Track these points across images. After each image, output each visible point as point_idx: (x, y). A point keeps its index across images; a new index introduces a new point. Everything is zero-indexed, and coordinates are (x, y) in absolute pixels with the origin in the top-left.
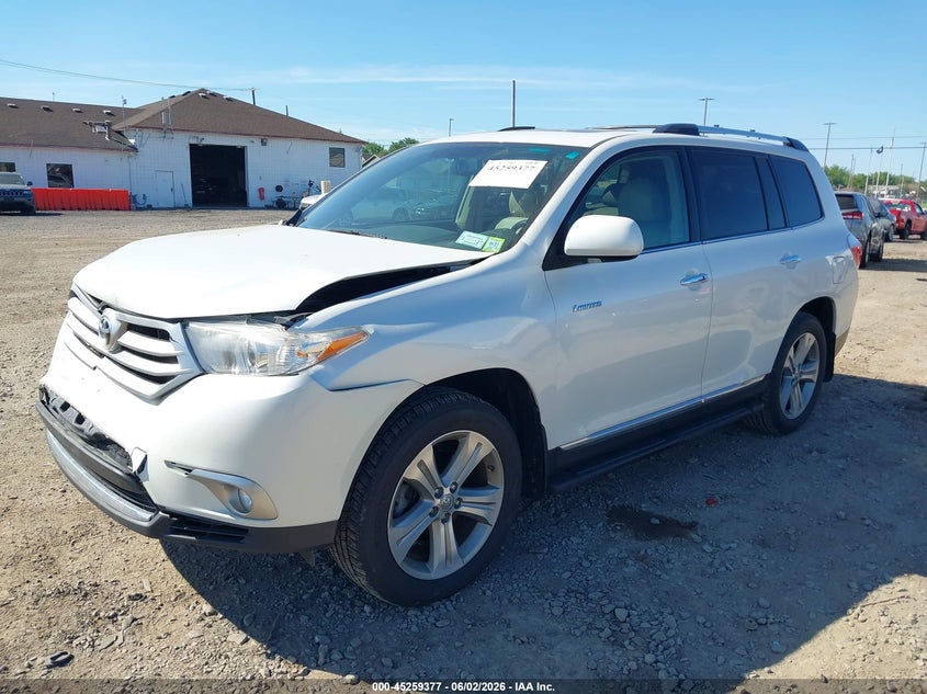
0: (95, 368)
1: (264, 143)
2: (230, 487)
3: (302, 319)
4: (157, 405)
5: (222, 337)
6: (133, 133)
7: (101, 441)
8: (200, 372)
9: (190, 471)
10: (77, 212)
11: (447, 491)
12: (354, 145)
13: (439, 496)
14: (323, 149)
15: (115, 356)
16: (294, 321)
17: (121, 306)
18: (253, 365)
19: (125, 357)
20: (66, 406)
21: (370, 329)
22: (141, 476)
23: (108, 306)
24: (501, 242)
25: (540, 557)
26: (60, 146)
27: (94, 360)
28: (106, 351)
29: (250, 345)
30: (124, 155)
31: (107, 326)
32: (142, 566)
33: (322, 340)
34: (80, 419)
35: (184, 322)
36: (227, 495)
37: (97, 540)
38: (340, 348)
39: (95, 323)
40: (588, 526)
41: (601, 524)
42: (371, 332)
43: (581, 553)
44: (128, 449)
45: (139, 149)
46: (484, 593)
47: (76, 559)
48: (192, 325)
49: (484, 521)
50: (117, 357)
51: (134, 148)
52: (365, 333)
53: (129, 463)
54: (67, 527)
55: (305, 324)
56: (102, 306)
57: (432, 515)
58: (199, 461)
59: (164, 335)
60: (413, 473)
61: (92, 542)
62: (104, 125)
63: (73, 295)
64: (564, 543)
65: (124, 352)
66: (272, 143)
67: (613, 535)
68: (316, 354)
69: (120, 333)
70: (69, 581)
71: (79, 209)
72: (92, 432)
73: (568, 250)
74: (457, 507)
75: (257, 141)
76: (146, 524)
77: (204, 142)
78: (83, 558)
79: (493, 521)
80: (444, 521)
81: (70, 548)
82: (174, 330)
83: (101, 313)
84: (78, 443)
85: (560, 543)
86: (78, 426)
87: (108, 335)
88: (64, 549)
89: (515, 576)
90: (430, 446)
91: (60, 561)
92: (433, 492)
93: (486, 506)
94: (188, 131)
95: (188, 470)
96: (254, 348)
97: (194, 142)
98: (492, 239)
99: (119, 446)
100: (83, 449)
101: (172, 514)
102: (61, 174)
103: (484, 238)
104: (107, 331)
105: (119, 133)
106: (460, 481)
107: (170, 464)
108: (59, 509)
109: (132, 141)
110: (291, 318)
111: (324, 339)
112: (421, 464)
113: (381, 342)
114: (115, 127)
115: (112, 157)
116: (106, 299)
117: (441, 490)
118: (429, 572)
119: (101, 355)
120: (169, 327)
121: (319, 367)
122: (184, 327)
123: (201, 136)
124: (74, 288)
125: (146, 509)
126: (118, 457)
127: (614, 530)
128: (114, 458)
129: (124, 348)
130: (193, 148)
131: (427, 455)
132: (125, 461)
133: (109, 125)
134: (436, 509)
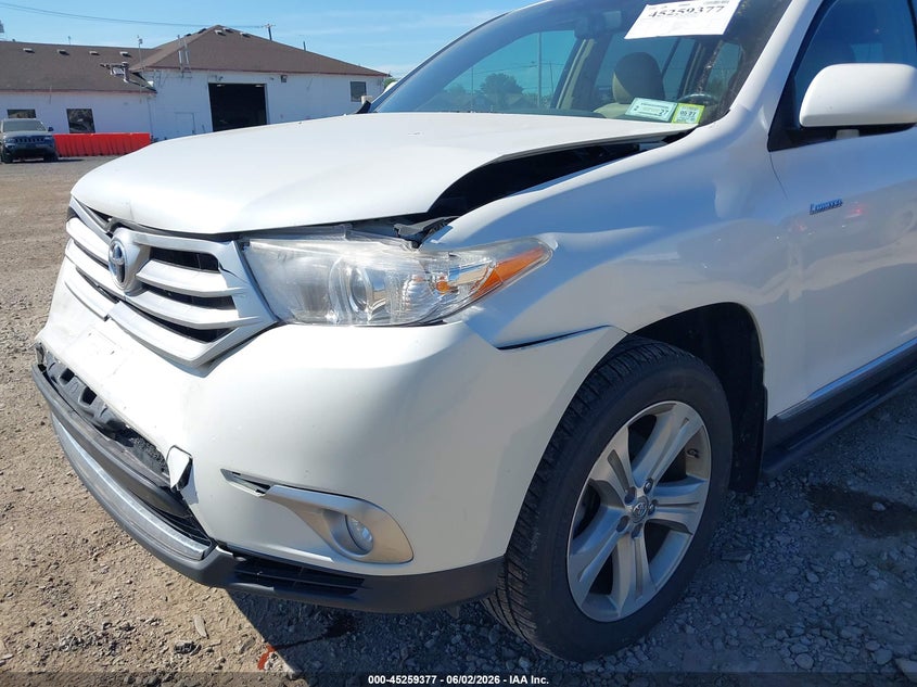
0: (106, 318)
1: (283, 80)
2: (331, 514)
3: (440, 227)
4: (204, 375)
5: (304, 260)
6: (151, 74)
7: (119, 432)
8: (272, 322)
9: (267, 487)
10: (99, 157)
11: (640, 493)
12: (375, 79)
13: (630, 499)
14: (345, 83)
15: (134, 300)
16: (426, 232)
17: (138, 221)
18: (362, 307)
19: (149, 301)
20: (68, 375)
21: (551, 240)
22: (184, 492)
23: (119, 225)
24: (699, 110)
25: (743, 568)
26: (80, 90)
27: (106, 306)
28: (121, 293)
29: (355, 274)
30: (143, 97)
31: (120, 253)
32: (191, 593)
33: (479, 263)
34: (89, 396)
35: (241, 239)
36: (326, 526)
37: (127, 551)
38: (509, 276)
39: (104, 251)
40: (792, 517)
41: (806, 514)
42: (554, 246)
43: (799, 560)
44: (163, 448)
45: (158, 90)
46: (682, 629)
47: (100, 583)
48: (255, 244)
49: (683, 528)
50: (139, 300)
51: (153, 90)
52: (545, 249)
53: (164, 468)
54: (88, 532)
55: (447, 236)
56: (112, 224)
57: (620, 528)
58: (281, 472)
59: (208, 263)
60: (602, 471)
61: (121, 555)
62: (121, 67)
63: (73, 214)
64: (767, 545)
65: (148, 294)
66: (291, 79)
67: (828, 529)
68: (472, 285)
69: (140, 263)
70: (89, 622)
71: (102, 155)
72: (105, 419)
73: (805, 119)
74: (651, 513)
75: (277, 78)
76: (196, 564)
77: (223, 81)
78: (110, 582)
79: (693, 529)
80: (634, 535)
81: (92, 566)
82: (224, 252)
83: (111, 236)
84: (89, 432)
85: (762, 544)
86: (85, 406)
87: (123, 268)
88: (83, 566)
89: (719, 600)
90: (625, 428)
91: (79, 588)
92: (623, 494)
93: (684, 508)
94: (206, 69)
95: (263, 486)
96: (363, 278)
97: (213, 81)
98: (682, 107)
99: (146, 441)
100: (94, 443)
101: (237, 553)
102: (82, 120)
103: (671, 106)
104: (119, 261)
105: (137, 74)
106: (656, 476)
107: (231, 476)
108: (77, 505)
109: (151, 83)
110: (421, 227)
111: (485, 260)
112: (613, 455)
113: (571, 262)
114: (132, 69)
115: (132, 99)
116: (117, 213)
117: (633, 491)
118: (614, 609)
119: (115, 299)
120: (215, 249)
121: (475, 309)
122: (242, 247)
123: (219, 74)
124: (73, 204)
125: (194, 539)
126: (147, 457)
127: (829, 523)
128: (141, 458)
129: (147, 287)
130: (212, 87)
131: (620, 443)
132: (158, 464)
133: (127, 66)
134: (626, 519)
